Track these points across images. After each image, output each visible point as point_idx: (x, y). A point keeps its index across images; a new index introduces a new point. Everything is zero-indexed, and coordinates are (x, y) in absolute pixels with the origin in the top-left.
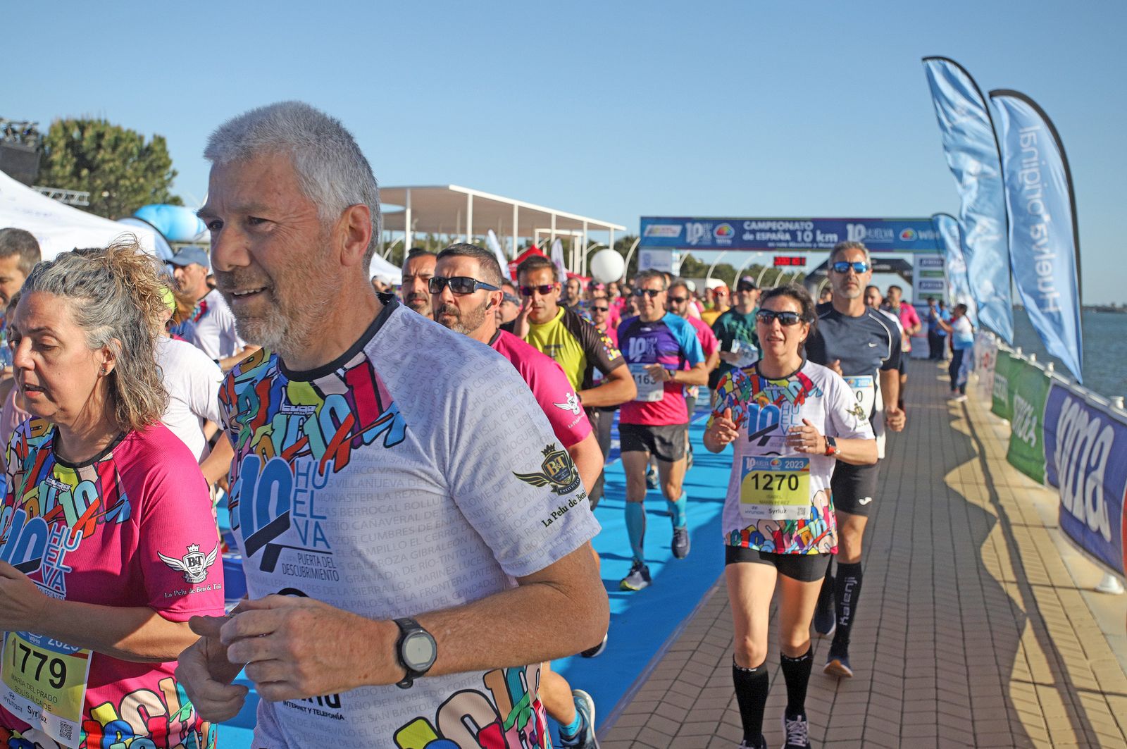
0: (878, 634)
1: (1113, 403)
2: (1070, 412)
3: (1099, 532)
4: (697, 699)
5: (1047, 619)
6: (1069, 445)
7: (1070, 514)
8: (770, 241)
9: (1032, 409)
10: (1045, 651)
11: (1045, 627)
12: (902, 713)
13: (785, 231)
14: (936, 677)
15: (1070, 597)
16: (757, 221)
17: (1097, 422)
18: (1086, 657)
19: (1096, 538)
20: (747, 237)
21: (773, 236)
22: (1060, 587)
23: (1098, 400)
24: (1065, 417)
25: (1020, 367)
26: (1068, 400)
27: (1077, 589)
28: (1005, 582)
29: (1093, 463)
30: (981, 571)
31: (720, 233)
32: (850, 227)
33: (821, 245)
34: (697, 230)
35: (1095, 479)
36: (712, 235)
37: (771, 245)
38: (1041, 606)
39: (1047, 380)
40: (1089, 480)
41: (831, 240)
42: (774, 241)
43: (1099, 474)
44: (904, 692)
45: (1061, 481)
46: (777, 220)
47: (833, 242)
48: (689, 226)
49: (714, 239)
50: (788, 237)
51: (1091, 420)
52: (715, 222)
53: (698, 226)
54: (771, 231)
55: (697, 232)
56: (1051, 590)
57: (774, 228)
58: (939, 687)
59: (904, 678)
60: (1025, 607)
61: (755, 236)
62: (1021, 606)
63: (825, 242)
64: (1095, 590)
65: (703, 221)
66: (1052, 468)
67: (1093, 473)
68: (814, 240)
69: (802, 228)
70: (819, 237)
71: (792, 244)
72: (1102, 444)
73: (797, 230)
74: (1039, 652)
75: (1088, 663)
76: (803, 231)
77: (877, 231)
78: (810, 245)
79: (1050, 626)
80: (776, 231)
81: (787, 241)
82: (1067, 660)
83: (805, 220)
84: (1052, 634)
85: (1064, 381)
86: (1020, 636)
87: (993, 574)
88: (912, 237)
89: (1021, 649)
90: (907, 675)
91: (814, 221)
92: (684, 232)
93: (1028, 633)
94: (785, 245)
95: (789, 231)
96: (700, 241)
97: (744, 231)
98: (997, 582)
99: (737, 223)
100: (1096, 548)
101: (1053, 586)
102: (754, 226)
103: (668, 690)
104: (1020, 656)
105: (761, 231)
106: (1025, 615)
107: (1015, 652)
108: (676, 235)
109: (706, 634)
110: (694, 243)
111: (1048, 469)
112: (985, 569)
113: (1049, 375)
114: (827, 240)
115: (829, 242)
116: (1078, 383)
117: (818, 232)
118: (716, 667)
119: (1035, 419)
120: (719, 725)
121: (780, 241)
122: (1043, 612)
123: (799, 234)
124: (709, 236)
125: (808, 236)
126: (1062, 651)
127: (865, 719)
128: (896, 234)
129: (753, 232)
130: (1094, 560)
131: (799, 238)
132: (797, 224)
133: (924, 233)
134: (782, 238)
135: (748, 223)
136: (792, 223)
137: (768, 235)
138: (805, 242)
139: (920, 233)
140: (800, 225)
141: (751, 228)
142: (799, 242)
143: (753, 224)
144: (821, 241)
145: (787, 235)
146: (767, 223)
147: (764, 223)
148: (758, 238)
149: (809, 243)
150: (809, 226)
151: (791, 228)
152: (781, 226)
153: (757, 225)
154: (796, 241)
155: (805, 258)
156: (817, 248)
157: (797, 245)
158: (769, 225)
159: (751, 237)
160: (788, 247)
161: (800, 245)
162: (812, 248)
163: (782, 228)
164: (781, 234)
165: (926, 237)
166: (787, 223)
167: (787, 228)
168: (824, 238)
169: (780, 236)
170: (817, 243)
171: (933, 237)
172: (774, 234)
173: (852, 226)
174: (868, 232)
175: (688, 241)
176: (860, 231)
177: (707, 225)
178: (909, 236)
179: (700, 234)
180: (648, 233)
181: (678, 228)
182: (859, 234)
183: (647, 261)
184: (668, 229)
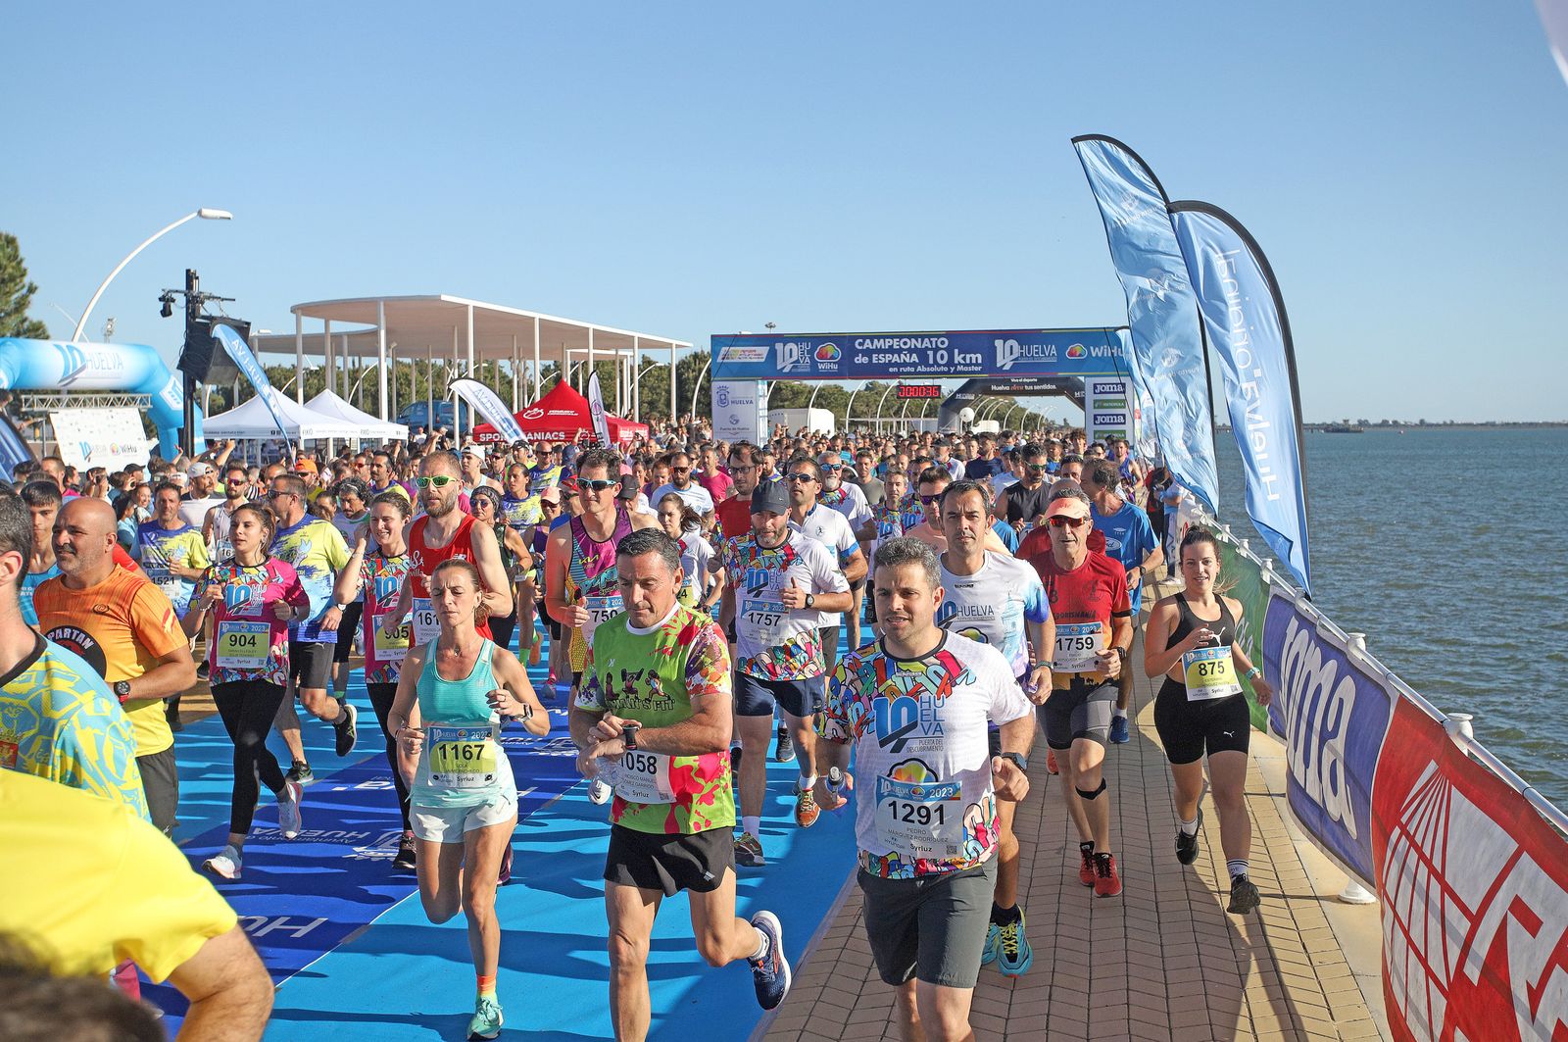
0: (1050, 999)
1: (1354, 640)
2: (1297, 641)
3: (1341, 822)
5: (1278, 954)
6: (1297, 691)
7: (1303, 790)
8: (890, 364)
9: (1248, 623)
10: (1277, 1013)
11: (1277, 970)
13: (911, 351)
15: (1307, 912)
16: (872, 337)
17: (1332, 664)
18: (1333, 1019)
19: (1338, 830)
20: (860, 359)
21: (895, 358)
22: (1292, 897)
23: (1334, 631)
24: (1291, 644)
25: (1230, 556)
26: (1294, 623)
27: (1316, 898)
28: (1219, 892)
29: (1330, 728)
30: (1188, 877)
31: (822, 356)
32: (998, 343)
33: (959, 368)
34: (791, 350)
35: (1333, 750)
36: (812, 358)
37: (891, 370)
38: (1269, 930)
39: (1265, 587)
40: (1325, 749)
41: (974, 361)
42: (896, 365)
43: (1339, 743)
45: (1290, 731)
46: (900, 336)
47: (977, 364)
48: (779, 346)
49: (814, 364)
50: (915, 358)
51: (1324, 663)
52: (816, 340)
53: (792, 346)
54: (891, 350)
55: (791, 357)
56: (1281, 902)
57: (895, 347)
60: (1248, 936)
61: (870, 359)
62: (1244, 934)
63: (964, 365)
64: (1339, 900)
65: (798, 339)
66: (1276, 710)
67: (1331, 741)
68: (951, 362)
69: (934, 346)
70: (958, 358)
71: (919, 369)
72: (1341, 701)
73: (927, 348)
74: (1270, 1012)
75: (1334, 1026)
76: (936, 350)
78: (946, 369)
79: (1282, 966)
80: (899, 351)
81: (914, 365)
82: (1307, 1024)
83: (938, 335)
84: (1286, 979)
85: (1287, 589)
86: (1243, 987)
87: (1204, 879)
88: (1080, 355)
89: (1244, 1010)
91: (949, 335)
92: (773, 354)
93: (1254, 980)
94: (913, 370)
95: (916, 350)
96: (794, 366)
97: (857, 352)
98: (1210, 893)
99: (845, 341)
100: (1339, 847)
101: (1284, 896)
102: (868, 344)
104: (1243, 1023)
105: (879, 351)
106: (1250, 948)
107: (1237, 1015)
108: (763, 360)
110: (786, 370)
111: (1272, 713)
112: (1195, 873)
113: (1266, 577)
114: (968, 362)
115: (971, 364)
116: (1307, 596)
117: (956, 351)
119: (1251, 637)
121: (905, 364)
122: (1273, 942)
123: (930, 353)
124: (808, 360)
125: (942, 357)
126: (1300, 1009)
128: (1060, 351)
129: (868, 353)
130: (1338, 861)
131: (931, 362)
132: (926, 340)
133: (1097, 349)
134: (907, 361)
135: (861, 340)
136: (920, 340)
137: (888, 357)
138: (939, 365)
139: (1092, 348)
140: (931, 342)
141: (865, 348)
142: (932, 366)
143: (868, 341)
144: (960, 364)
145: (914, 355)
146: (887, 340)
147: (882, 340)
148: (874, 361)
149: (944, 365)
150: (943, 343)
151: (919, 346)
152: (905, 343)
153: (872, 343)
154: (928, 365)
155: (940, 386)
156: (955, 372)
157: (928, 369)
158: (888, 342)
159: (865, 360)
160: (916, 373)
161: (932, 369)
162: (948, 372)
163: (907, 347)
164: (905, 355)
165: (1100, 355)
166: (913, 340)
167: (913, 347)
168: (964, 359)
169: (905, 358)
170: (956, 365)
171: (1110, 355)
172: (896, 355)
173: (1002, 341)
174: (1022, 349)
175: (779, 368)
176: (1011, 347)
177: (804, 345)
178: (1077, 354)
179: (795, 358)
180: (723, 359)
181: (764, 351)
182: (1011, 354)
183: (723, 397)
184: (751, 351)
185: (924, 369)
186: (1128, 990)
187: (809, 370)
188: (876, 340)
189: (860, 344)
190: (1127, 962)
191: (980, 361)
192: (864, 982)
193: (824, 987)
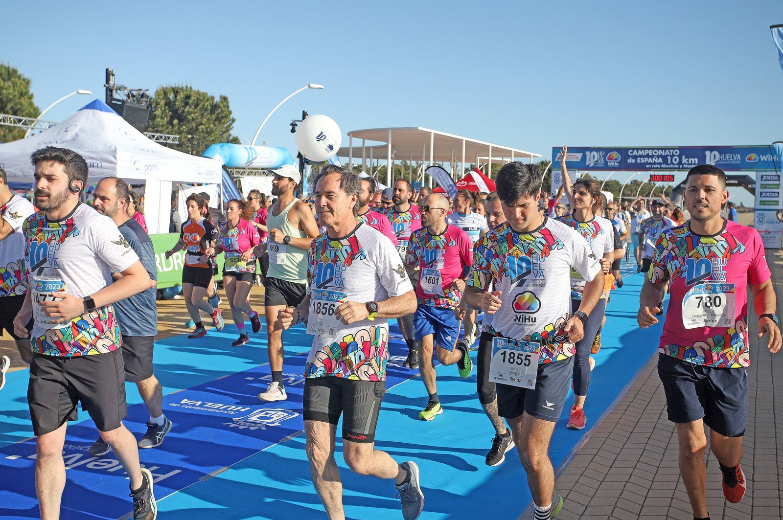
4: (597, 490)
8: (647, 163)
12: (752, 506)
13: (658, 157)
14: (778, 482)
16: (638, 149)
20: (630, 161)
21: (650, 160)
31: (610, 159)
32: (707, 153)
33: (685, 166)
34: (594, 155)
36: (605, 160)
37: (647, 166)
41: (693, 162)
42: (650, 163)
44: (753, 492)
46: (653, 149)
48: (588, 153)
49: (606, 162)
50: (660, 160)
52: (607, 150)
53: (594, 153)
54: (648, 156)
55: (594, 158)
57: (650, 154)
58: (780, 489)
59: (753, 481)
61: (636, 161)
63: (688, 164)
65: (597, 150)
68: (680, 163)
69: (671, 154)
70: (684, 161)
71: (663, 166)
73: (667, 155)
76: (672, 156)
77: (727, 156)
78: (677, 166)
80: (652, 157)
81: (660, 164)
83: (674, 149)
88: (754, 160)
90: (755, 480)
91: (680, 148)
92: (584, 158)
94: (659, 166)
95: (661, 156)
96: (595, 164)
97: (629, 157)
99: (623, 151)
102: (635, 153)
103: (576, 483)
105: (641, 156)
108: (579, 160)
109: (603, 443)
110: (591, 166)
114: (690, 162)
115: (691, 164)
117: (684, 157)
118: (611, 467)
120: (614, 508)
121: (655, 163)
123: (669, 158)
124: (603, 160)
125: (676, 160)
127: (724, 510)
128: (743, 158)
129: (635, 157)
131: (669, 162)
132: (667, 151)
133: (764, 157)
134: (656, 162)
135: (632, 151)
136: (664, 151)
137: (646, 160)
138: (674, 164)
139: (761, 156)
140: (670, 152)
141: (633, 154)
142: (669, 164)
143: (635, 151)
144: (685, 164)
145: (660, 159)
146: (646, 151)
147: (643, 151)
148: (638, 161)
149: (676, 164)
150: (676, 152)
151: (663, 154)
152: (656, 153)
153: (638, 152)
154: (667, 164)
155: (674, 176)
156: (683, 168)
157: (668, 166)
158: (647, 152)
159: (633, 161)
160: (660, 168)
161: (670, 166)
162: (679, 168)
163: (657, 154)
164: (655, 159)
165: (766, 160)
166: (660, 151)
167: (660, 154)
168: (688, 161)
169: (655, 160)
170: (683, 165)
171: (772, 160)
172: (650, 159)
173: (709, 152)
174: (721, 156)
175: (587, 164)
176: (715, 155)
177: (601, 153)
178: (753, 159)
179: (596, 159)
180: (558, 159)
181: (580, 155)
182: (715, 158)
183: (557, 179)
184: (572, 156)
185: (665, 166)
186: (776, 449)
187: (603, 166)
188: (639, 151)
189: (631, 153)
190: (776, 438)
191: (697, 162)
192: (631, 433)
193: (610, 433)
